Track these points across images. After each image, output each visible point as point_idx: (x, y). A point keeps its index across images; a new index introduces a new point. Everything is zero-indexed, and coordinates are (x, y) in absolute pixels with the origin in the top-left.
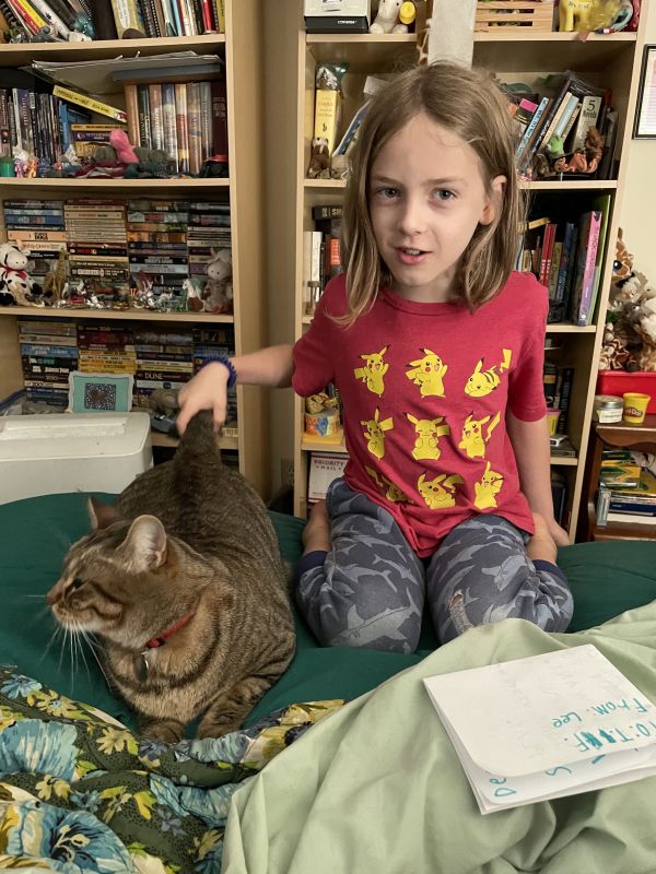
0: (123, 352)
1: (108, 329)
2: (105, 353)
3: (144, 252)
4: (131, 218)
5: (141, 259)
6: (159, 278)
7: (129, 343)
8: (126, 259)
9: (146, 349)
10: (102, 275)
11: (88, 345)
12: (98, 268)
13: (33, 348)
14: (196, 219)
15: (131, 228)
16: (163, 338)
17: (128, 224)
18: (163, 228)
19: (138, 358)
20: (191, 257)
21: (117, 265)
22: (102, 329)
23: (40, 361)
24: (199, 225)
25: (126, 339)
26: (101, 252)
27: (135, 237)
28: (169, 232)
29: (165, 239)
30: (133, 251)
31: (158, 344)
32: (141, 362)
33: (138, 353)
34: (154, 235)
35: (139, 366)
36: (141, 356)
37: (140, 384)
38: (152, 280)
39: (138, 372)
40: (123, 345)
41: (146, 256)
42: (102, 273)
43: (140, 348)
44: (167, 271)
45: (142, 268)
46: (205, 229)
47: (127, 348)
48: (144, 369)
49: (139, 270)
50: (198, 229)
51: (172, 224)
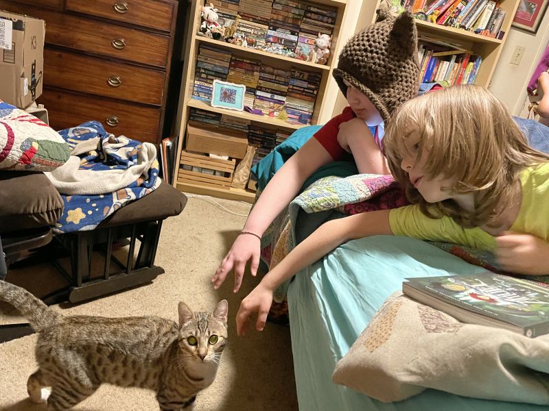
0: (253, 75)
1: (248, 62)
2: (243, 74)
3: (277, 25)
4: (275, 6)
5: (275, 29)
6: (281, 40)
7: (257, 71)
8: (267, 27)
9: (266, 76)
10: (252, 33)
11: (235, 68)
12: (252, 29)
13: (205, 64)
14: (309, 15)
15: (274, 11)
16: (276, 71)
17: (273, 9)
18: (291, 15)
19: (260, 79)
20: (300, 33)
21: (261, 29)
22: (245, 61)
23: (207, 72)
24: (310, 18)
26: (255, 20)
27: (275, 17)
28: (293, 18)
29: (290, 21)
30: (271, 24)
31: (272, 74)
32: (261, 82)
33: (260, 77)
34: (285, 18)
35: (260, 84)
37: (259, 93)
38: (278, 40)
39: (258, 87)
40: (253, 71)
41: (278, 28)
42: (252, 31)
43: (262, 75)
44: (286, 38)
45: (274, 34)
46: (312, 21)
47: (255, 73)
48: (262, 85)
49: (272, 34)
50: (308, 20)
51: (296, 14)
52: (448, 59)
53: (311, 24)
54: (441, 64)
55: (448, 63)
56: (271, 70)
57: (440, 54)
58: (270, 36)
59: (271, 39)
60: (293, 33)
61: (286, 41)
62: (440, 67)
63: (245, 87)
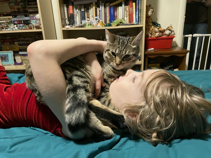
0: (14, 44)
1: (9, 38)
2: (9, 45)
3: (16, 14)
4: (11, 5)
5: (16, 17)
6: (21, 22)
7: (16, 41)
8: (11, 17)
9: (21, 43)
10: (5, 22)
11: (4, 43)
12: (4, 20)
14: (30, 3)
15: (11, 8)
16: (26, 39)
17: (10, 6)
18: (20, 7)
19: (19, 45)
20: (30, 15)
21: (9, 19)
22: (7, 38)
24: (31, 5)
25: (14, 40)
26: (4, 16)
27: (13, 10)
28: (22, 7)
29: (22, 10)
30: (13, 14)
31: (24, 41)
32: (20, 46)
33: (19, 44)
34: (18, 9)
35: (20, 48)
36: (20, 45)
37: (20, 53)
38: (20, 22)
39: (19, 49)
40: (13, 43)
41: (17, 15)
42: (5, 21)
43: (19, 43)
44: (23, 19)
45: (16, 19)
46: (33, 6)
47: (15, 43)
48: (21, 48)
49: (15, 20)
50: (31, 6)
51: (22, 5)
52: (120, 5)
53: (33, 8)
54: (118, 9)
55: (121, 7)
56: (23, 39)
57: (114, 4)
58: (14, 21)
59: (16, 22)
60: (26, 16)
61: (23, 21)
62: (118, 11)
63: (12, 52)
